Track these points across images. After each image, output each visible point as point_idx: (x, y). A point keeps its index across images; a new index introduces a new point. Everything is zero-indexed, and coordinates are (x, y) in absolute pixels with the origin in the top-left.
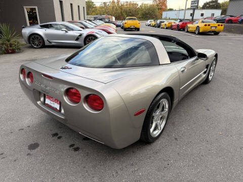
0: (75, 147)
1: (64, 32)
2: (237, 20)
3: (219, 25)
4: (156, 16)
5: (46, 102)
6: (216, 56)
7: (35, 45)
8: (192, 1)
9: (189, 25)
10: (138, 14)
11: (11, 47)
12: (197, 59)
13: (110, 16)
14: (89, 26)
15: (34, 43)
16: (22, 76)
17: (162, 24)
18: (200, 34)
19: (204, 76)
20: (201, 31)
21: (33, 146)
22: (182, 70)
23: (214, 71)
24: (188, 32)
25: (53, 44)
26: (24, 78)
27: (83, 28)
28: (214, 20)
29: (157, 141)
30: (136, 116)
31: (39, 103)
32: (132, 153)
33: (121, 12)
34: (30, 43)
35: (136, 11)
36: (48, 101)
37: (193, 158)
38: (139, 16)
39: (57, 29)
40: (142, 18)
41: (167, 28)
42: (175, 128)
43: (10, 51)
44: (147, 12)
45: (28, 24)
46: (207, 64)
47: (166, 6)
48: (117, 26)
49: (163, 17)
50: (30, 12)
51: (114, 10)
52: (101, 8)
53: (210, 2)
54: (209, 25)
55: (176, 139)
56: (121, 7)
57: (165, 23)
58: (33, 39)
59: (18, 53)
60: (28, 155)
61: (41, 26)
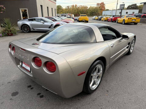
0: (41, 95)
1: (42, 23)
3: (137, 19)
4: (99, 14)
6: (135, 37)
8: (120, 5)
9: (118, 19)
10: (88, 13)
11: (10, 32)
12: (122, 39)
13: (71, 14)
14: (57, 19)
15: (24, 30)
17: (102, 18)
18: (125, 24)
19: (127, 50)
20: (126, 22)
22: (112, 45)
23: (133, 46)
24: (118, 23)
25: (35, 30)
26: (11, 50)
27: (54, 21)
28: (134, 16)
29: (95, 92)
30: (79, 76)
31: (18, 66)
32: (77, 100)
33: (78, 12)
34: (22, 30)
35: (86, 11)
37: (119, 105)
38: (89, 14)
39: (38, 21)
40: (90, 15)
41: (105, 21)
42: (107, 84)
43: (10, 35)
44: (93, 11)
45: (22, 19)
46: (129, 42)
47: (105, 8)
48: (75, 20)
49: (103, 14)
50: (24, 12)
51: (74, 10)
52: (66, 9)
53: (132, 5)
54: (131, 19)
55: (108, 91)
56: (78, 9)
57: (104, 18)
58: (24, 27)
59: (14, 35)
60: (10, 100)
61: (29, 20)
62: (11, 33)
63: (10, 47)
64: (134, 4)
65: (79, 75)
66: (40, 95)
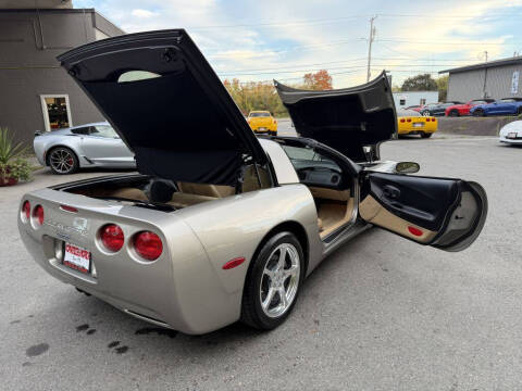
0: (120, 346)
2: (467, 110)
3: (428, 120)
5: (66, 259)
7: (59, 168)
11: (8, 172)
16: (23, 215)
21: (36, 350)
26: (28, 217)
30: (226, 271)
31: (52, 261)
34: (48, 165)
36: (69, 257)
43: (6, 181)
45: (48, 128)
50: (54, 106)
53: (416, 79)
54: (409, 121)
55: (317, 322)
56: (243, 93)
58: (55, 156)
60: (24, 365)
61: (73, 131)
62: (10, 175)
63: (23, 210)
64: (423, 74)
65: (228, 266)
66: (118, 347)
